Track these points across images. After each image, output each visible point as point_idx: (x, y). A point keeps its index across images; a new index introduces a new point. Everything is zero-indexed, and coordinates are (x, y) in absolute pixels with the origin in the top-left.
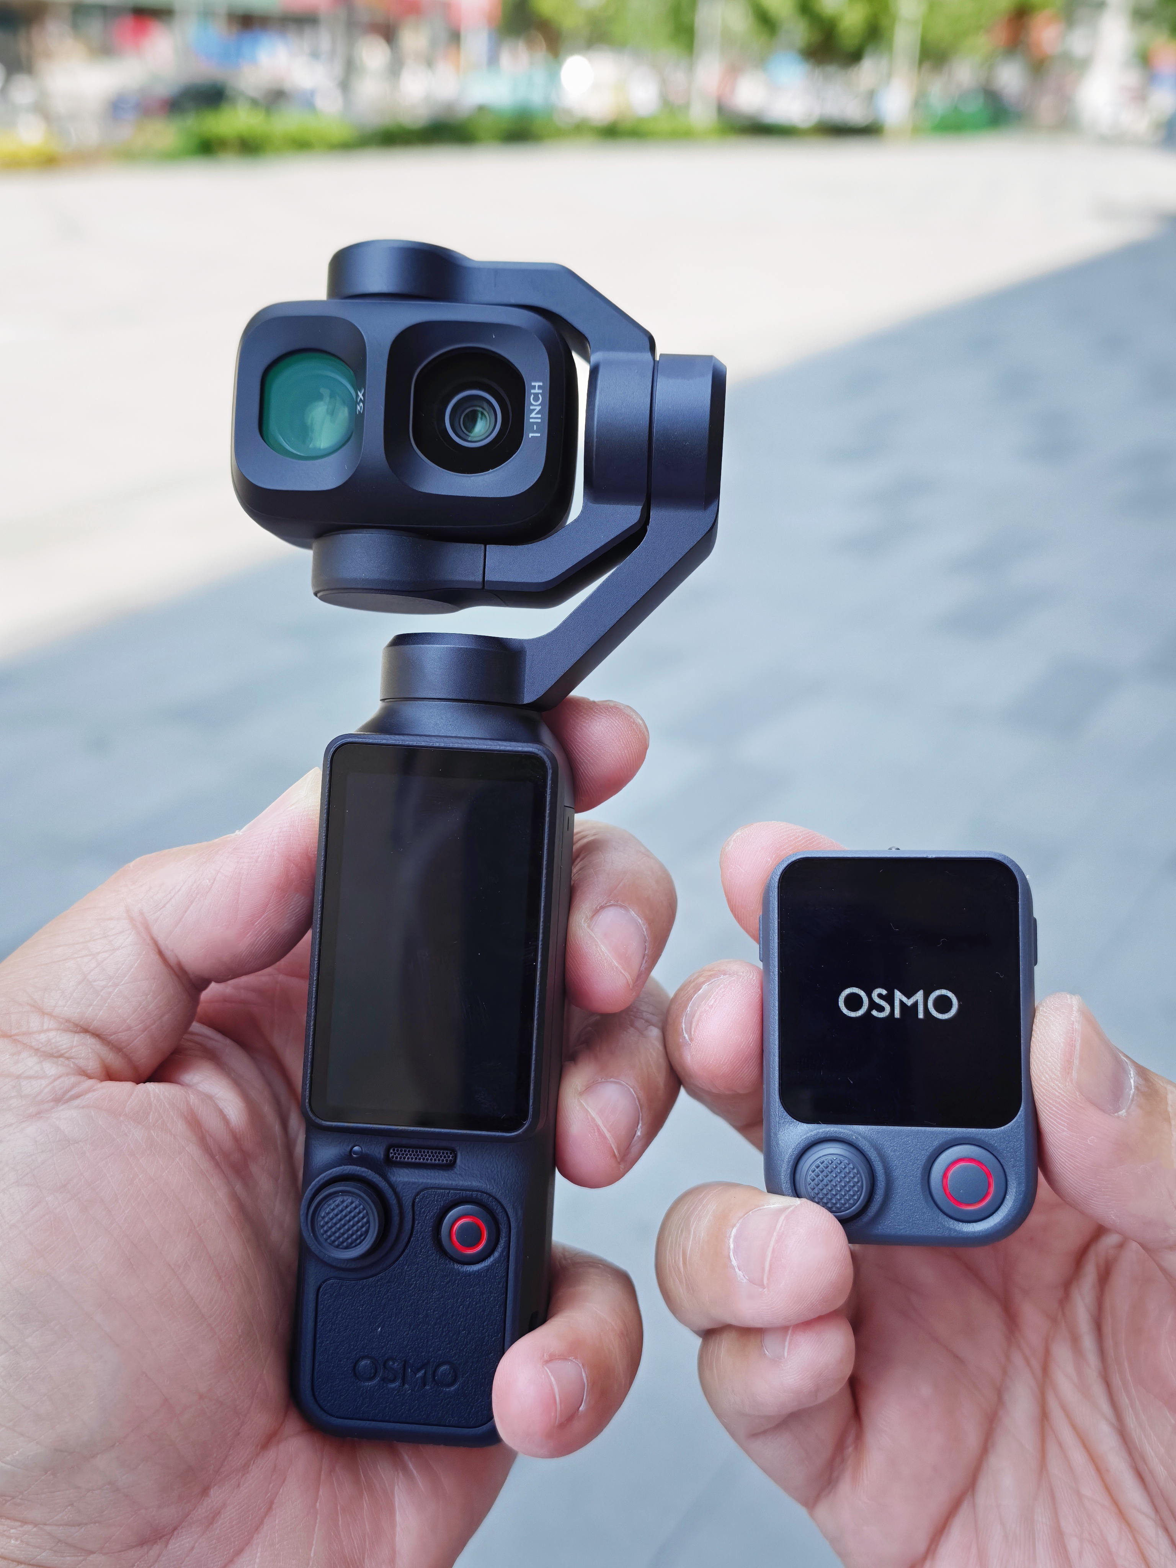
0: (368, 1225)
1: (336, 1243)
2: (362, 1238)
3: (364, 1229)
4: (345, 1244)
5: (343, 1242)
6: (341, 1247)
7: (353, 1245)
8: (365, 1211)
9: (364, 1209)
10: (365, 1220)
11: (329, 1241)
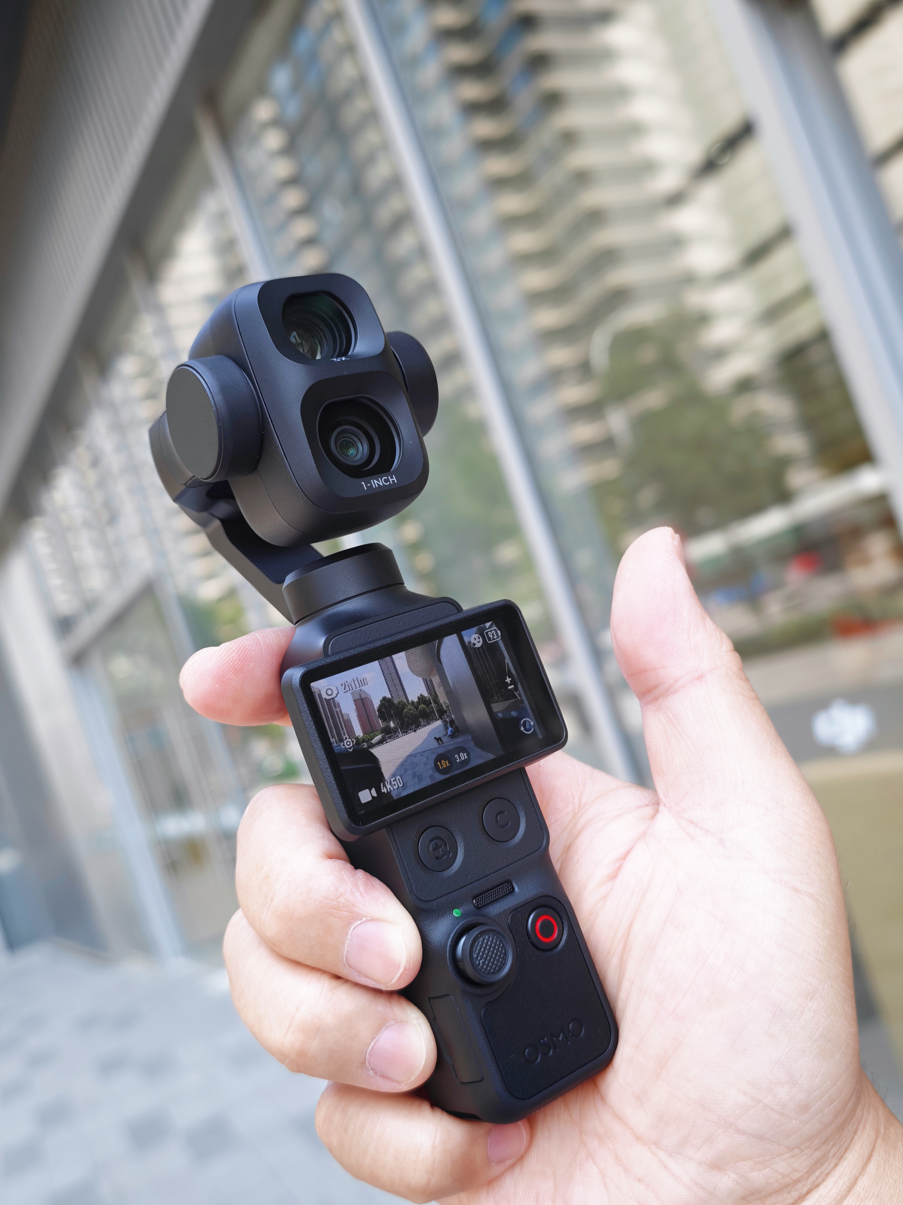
0: (504, 948)
1: (492, 971)
2: (505, 957)
3: (503, 951)
4: (497, 968)
5: (496, 967)
6: (495, 972)
7: (502, 966)
8: (498, 939)
9: (497, 938)
10: (501, 945)
11: (486, 972)
